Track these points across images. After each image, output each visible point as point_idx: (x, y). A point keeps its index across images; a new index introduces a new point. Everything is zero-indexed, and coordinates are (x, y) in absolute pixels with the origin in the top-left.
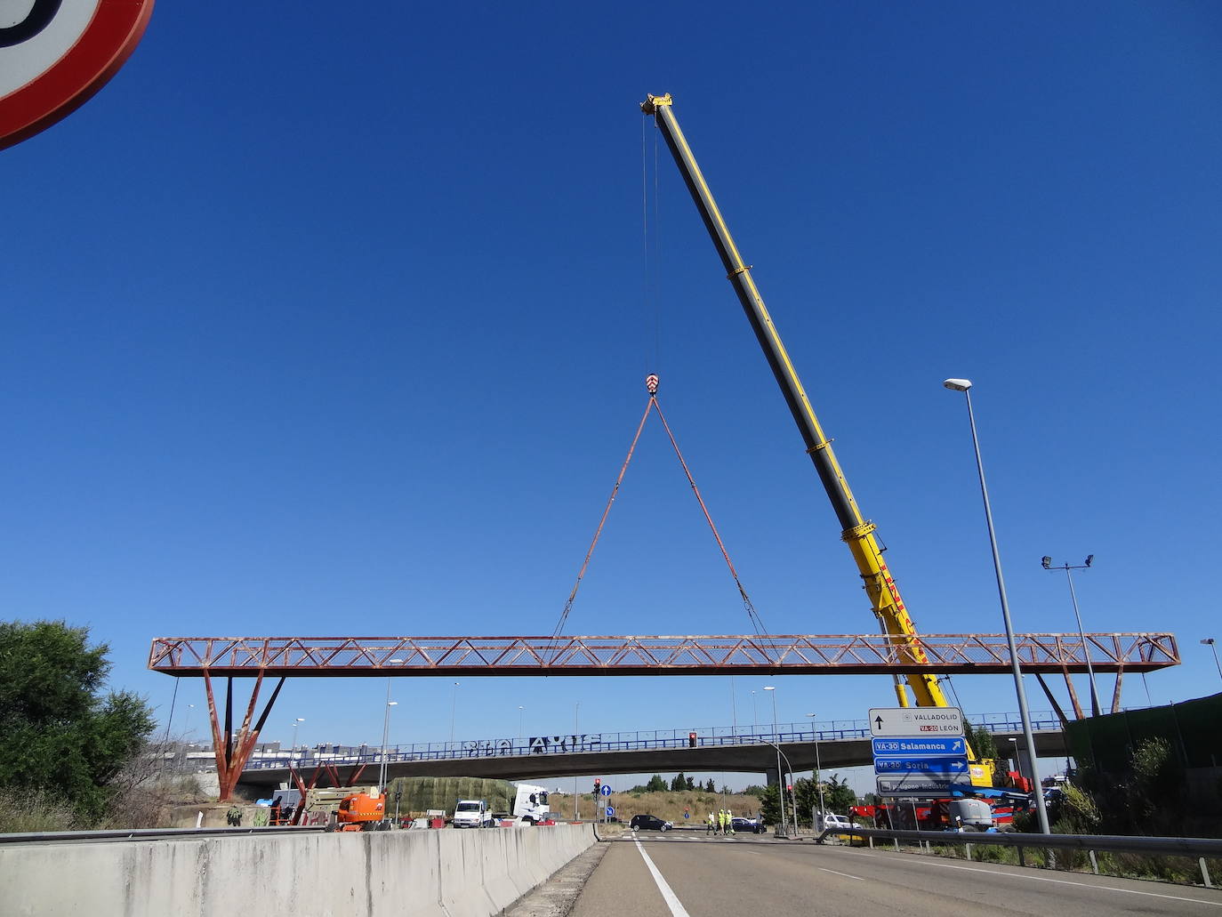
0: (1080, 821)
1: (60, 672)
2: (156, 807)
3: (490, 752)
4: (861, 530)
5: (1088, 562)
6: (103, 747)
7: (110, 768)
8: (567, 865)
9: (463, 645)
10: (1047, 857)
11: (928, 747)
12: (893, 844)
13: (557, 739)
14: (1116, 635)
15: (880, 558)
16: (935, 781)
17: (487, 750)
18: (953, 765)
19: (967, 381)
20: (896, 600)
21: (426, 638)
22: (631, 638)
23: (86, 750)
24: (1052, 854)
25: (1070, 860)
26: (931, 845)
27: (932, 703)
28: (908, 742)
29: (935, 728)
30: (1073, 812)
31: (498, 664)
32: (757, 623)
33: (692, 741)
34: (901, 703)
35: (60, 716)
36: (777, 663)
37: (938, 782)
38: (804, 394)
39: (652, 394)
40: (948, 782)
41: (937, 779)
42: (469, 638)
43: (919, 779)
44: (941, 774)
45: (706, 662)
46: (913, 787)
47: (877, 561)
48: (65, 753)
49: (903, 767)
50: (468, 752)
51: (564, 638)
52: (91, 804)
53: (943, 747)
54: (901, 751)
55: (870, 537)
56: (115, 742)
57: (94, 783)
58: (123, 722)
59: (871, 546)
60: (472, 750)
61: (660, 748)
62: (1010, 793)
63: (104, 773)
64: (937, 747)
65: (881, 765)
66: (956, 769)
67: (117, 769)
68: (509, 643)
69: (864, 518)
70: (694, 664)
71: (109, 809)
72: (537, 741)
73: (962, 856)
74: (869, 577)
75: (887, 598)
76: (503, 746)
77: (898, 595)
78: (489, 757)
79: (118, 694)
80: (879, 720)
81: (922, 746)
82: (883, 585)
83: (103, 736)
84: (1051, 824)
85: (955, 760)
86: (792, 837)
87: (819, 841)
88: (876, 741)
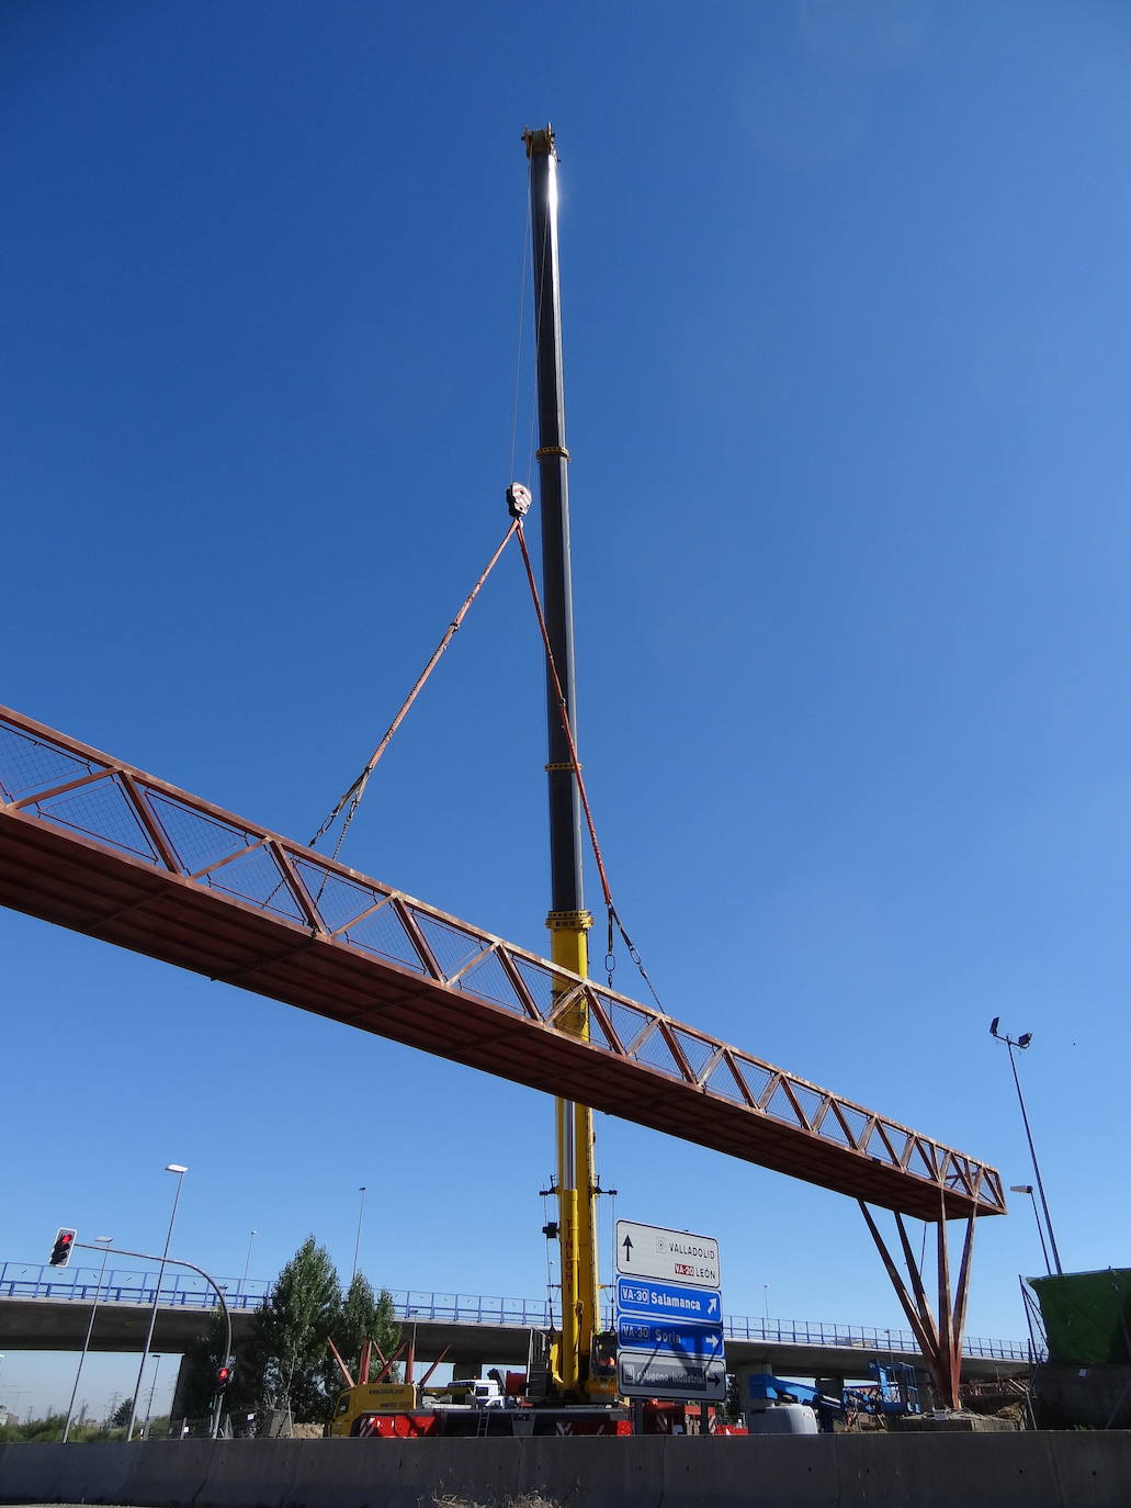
11: (682, 1304)
18: (708, 1340)
28: (660, 1290)
29: (691, 1272)
37: (688, 1372)
40: (700, 1371)
41: (688, 1365)
43: (666, 1363)
44: (692, 1356)
46: (659, 1377)
49: (652, 1338)
53: (698, 1306)
54: (651, 1308)
64: (691, 1305)
65: (628, 1330)
66: (708, 1349)
80: (627, 1242)
81: (675, 1302)
85: (709, 1333)
88: (622, 1282)
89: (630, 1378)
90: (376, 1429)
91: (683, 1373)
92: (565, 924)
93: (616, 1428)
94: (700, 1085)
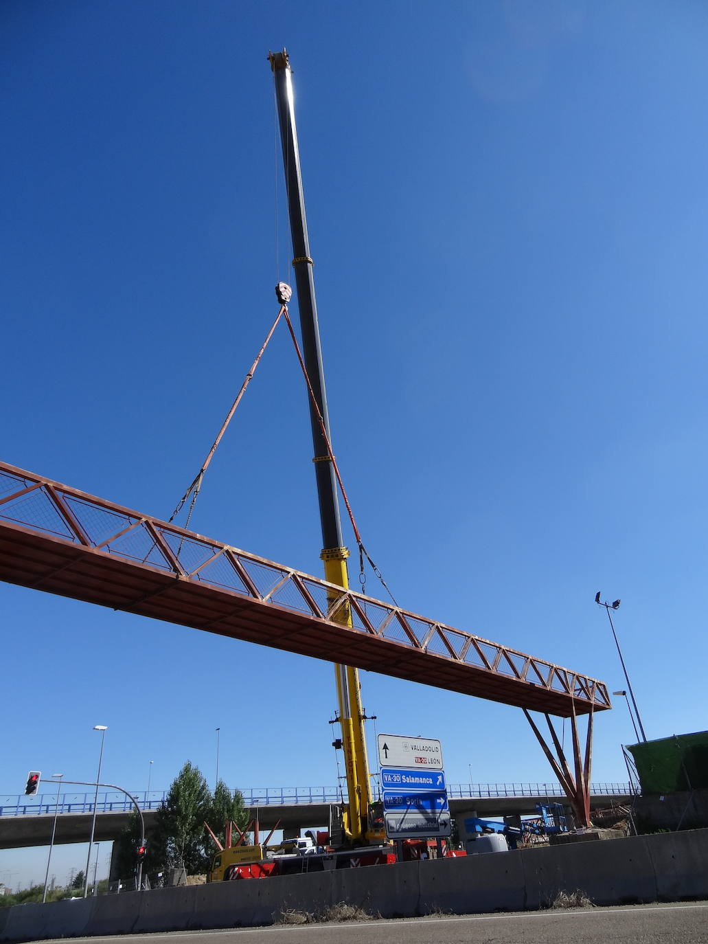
11: (421, 781)
18: (438, 801)
28: (408, 774)
29: (425, 761)
37: (428, 821)
41: (427, 817)
43: (414, 817)
44: (429, 811)
46: (410, 826)
49: (404, 803)
53: (431, 781)
54: (402, 785)
64: (426, 781)
65: (388, 800)
66: (439, 806)
80: (385, 747)
81: (417, 780)
85: (439, 796)
88: (384, 771)
89: (392, 828)
90: (239, 874)
91: (424, 822)
92: (332, 556)
93: (387, 859)
94: (423, 648)
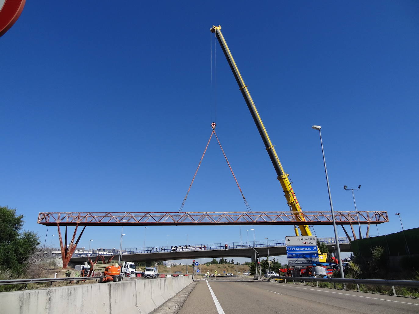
0: (354, 273)
1: (6, 224)
2: (40, 271)
3: (157, 251)
4: (284, 176)
5: (359, 187)
6: (21, 250)
7: (24, 258)
8: (182, 290)
9: (148, 215)
10: (343, 286)
11: (305, 249)
12: (293, 282)
13: (180, 246)
14: (368, 212)
15: (290, 186)
16: (307, 261)
17: (156, 250)
18: (313, 255)
19: (320, 126)
20: (295, 200)
21: (135, 213)
22: (205, 213)
23: (15, 251)
24: (345, 285)
25: (350, 287)
26: (305, 282)
27: (307, 234)
28: (298, 247)
29: (308, 243)
30: (352, 271)
31: (160, 221)
32: (248, 208)
33: (226, 247)
34: (296, 235)
35: (6, 240)
36: (255, 221)
37: (308, 261)
38: (265, 130)
39: (213, 129)
40: (311, 261)
41: (307, 260)
42: (150, 213)
43: (302, 260)
44: (309, 258)
45: (231, 221)
46: (300, 262)
47: (289, 187)
48: (8, 252)
49: (297, 256)
50: (150, 251)
51: (183, 213)
52: (17, 270)
53: (310, 249)
54: (296, 251)
55: (287, 178)
56: (26, 249)
57: (18, 263)
58: (28, 242)
59: (287, 181)
60: (151, 250)
61: (216, 249)
62: (332, 265)
63: (22, 259)
64: (308, 249)
65: (289, 255)
66: (314, 256)
67: (27, 258)
68: (163, 214)
69: (285, 172)
70: (227, 221)
71: (24, 272)
72: (173, 247)
73: (315, 286)
74: (286, 192)
75: (292, 199)
76: (162, 249)
77: (296, 198)
78: (157, 253)
79: (27, 232)
80: (289, 240)
81: (303, 249)
82: (291, 195)
83: (21, 246)
84: (345, 275)
85: (314, 254)
86: (259, 279)
87: (268, 281)
89: (291, 263)
